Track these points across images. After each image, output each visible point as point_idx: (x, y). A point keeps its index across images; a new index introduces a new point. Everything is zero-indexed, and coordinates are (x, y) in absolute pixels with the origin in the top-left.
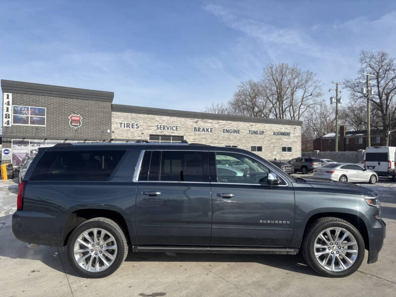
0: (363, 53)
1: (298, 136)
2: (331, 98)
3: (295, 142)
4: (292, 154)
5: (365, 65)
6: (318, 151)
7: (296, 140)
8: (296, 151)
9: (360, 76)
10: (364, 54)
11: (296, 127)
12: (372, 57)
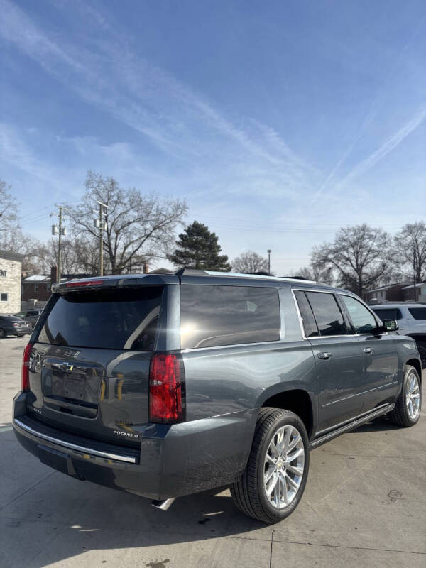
0: (90, 174)
1: (17, 277)
2: (53, 227)
3: (14, 286)
4: (8, 305)
5: (91, 190)
6: (36, 301)
7: (14, 283)
8: (13, 301)
9: (83, 203)
10: (91, 176)
11: (15, 262)
12: (101, 182)
